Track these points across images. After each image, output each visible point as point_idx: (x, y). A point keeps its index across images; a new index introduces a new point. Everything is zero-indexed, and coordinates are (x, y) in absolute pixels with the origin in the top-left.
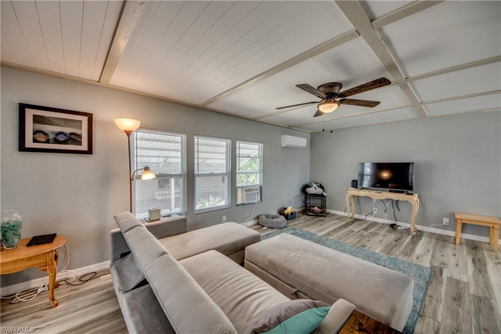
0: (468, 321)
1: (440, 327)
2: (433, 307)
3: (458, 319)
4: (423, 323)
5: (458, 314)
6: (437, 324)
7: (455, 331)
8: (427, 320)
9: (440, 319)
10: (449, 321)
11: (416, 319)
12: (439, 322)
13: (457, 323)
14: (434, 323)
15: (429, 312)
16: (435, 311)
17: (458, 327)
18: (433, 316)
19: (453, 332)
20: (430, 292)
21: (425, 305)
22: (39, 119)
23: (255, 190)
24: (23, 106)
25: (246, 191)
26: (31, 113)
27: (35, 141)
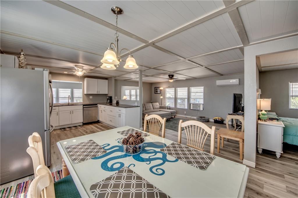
22: (156, 89)
23: (198, 105)
24: (155, 88)
25: (193, 105)
26: (156, 88)
27: (156, 92)
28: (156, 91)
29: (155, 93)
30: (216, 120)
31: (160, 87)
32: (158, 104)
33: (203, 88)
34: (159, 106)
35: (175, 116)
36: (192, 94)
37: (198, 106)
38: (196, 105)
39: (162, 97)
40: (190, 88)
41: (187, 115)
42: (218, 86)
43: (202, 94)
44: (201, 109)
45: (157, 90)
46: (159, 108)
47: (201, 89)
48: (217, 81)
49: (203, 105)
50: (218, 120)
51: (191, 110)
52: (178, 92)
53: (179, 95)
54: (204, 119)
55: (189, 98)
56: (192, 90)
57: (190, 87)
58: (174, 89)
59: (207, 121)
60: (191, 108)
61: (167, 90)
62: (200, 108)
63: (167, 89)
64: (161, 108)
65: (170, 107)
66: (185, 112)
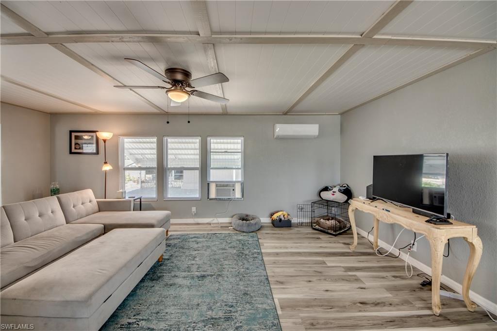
22: (77, 138)
24: (71, 132)
25: (217, 186)
26: (74, 134)
27: (75, 149)
28: (76, 144)
29: (71, 153)
30: (278, 219)
31: (98, 131)
32: (89, 194)
33: (240, 141)
34: (95, 201)
35: (167, 231)
36: (213, 157)
37: (232, 188)
38: (226, 186)
39: (107, 168)
40: (209, 139)
41: (199, 218)
43: (238, 157)
45: (79, 141)
46: (96, 208)
47: (236, 144)
49: (242, 184)
50: (282, 218)
51: (211, 199)
55: (204, 169)
56: (212, 146)
57: (208, 136)
58: (155, 140)
60: (213, 195)
61: (128, 143)
62: (234, 193)
63: (127, 140)
64: (103, 207)
65: (141, 201)
66: (194, 209)
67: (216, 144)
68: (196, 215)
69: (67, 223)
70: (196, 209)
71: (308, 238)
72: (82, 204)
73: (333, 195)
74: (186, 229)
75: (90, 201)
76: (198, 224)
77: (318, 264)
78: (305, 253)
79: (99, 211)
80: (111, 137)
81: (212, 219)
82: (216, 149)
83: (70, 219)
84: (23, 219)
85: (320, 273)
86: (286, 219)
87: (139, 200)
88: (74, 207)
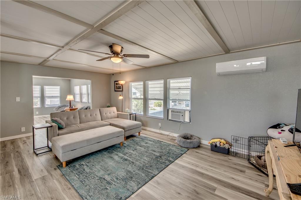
0: (43, 192)
1: (52, 178)
2: (63, 184)
3: (48, 189)
4: (59, 174)
5: (49, 192)
6: (54, 178)
7: (45, 182)
8: (59, 176)
9: (55, 181)
10: (51, 184)
11: (62, 173)
12: (54, 179)
13: (46, 186)
14: (55, 178)
15: (62, 180)
16: (60, 183)
17: (46, 185)
18: (58, 180)
19: (46, 181)
20: (73, 191)
21: (67, 182)
22: (116, 84)
23: (180, 112)
24: (115, 81)
25: (172, 111)
27: (116, 89)
28: (116, 87)
29: (115, 91)
30: (214, 144)
32: (114, 109)
33: (189, 80)
34: (116, 112)
35: (139, 133)
36: (172, 92)
37: (181, 114)
38: (178, 112)
39: (121, 98)
40: (168, 80)
41: (162, 130)
42: (220, 75)
43: (189, 92)
44: (187, 120)
46: (116, 116)
48: (217, 64)
49: (190, 112)
50: (218, 145)
51: (169, 120)
52: (150, 89)
53: (152, 94)
54: (191, 143)
55: (166, 99)
56: (171, 84)
58: (142, 83)
59: (196, 146)
60: (170, 118)
62: (184, 119)
63: (133, 84)
64: (120, 116)
65: (136, 115)
66: (160, 124)
67: (173, 83)
68: (160, 128)
69: (101, 120)
70: (161, 124)
71: (231, 167)
72: (110, 113)
73: (280, 133)
74: (151, 135)
75: (114, 113)
76: (161, 134)
77: (207, 188)
78: (208, 175)
79: (118, 117)
80: (124, 83)
81: (170, 133)
82: (174, 87)
83: (103, 119)
84: (84, 116)
85: (198, 194)
86: (221, 146)
87: (135, 115)
88: (105, 114)
